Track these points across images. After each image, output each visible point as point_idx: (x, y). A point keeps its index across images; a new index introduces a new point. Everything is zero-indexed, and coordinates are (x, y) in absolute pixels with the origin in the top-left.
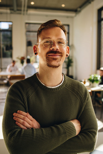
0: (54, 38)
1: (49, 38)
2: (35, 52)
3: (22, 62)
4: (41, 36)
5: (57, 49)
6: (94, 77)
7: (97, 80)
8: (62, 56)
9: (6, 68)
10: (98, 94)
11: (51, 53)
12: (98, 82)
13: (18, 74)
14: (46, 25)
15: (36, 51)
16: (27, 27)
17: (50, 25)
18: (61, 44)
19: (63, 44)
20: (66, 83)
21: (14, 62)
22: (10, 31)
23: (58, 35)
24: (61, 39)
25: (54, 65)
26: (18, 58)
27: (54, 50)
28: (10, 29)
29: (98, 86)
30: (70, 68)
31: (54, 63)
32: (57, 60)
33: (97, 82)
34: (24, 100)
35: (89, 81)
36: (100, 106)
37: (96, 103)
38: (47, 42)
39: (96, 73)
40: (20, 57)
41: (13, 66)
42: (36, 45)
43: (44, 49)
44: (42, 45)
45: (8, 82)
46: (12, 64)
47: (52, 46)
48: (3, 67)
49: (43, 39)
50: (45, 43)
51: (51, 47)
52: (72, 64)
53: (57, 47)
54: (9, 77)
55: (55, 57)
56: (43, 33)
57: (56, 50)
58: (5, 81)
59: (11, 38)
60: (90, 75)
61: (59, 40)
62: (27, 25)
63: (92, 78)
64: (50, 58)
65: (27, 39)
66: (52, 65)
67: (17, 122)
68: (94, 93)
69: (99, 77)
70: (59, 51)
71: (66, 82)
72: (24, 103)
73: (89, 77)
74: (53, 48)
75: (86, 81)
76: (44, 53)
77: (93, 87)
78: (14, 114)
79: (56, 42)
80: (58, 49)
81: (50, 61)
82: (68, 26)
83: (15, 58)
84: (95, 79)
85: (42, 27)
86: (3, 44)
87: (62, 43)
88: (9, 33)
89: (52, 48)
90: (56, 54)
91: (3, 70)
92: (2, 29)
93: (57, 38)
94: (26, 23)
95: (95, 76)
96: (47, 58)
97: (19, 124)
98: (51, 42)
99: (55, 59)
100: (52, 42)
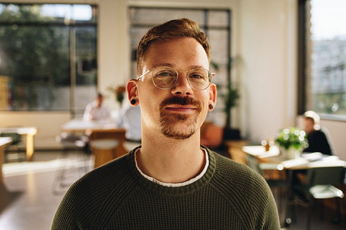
0: (180, 66)
1: (169, 65)
2: (133, 98)
3: (120, 98)
4: (148, 60)
5: (188, 93)
6: (290, 136)
7: (297, 143)
8: (199, 110)
9: (82, 112)
10: (301, 176)
11: (172, 104)
12: (299, 146)
13: (109, 126)
14: (162, 33)
15: (135, 95)
16: (132, 15)
17: (172, 33)
18: (197, 80)
19: (202, 80)
20: (212, 174)
21: (100, 97)
22: (93, 24)
23: (190, 57)
24: (197, 68)
25: (180, 132)
26: (110, 89)
27: (181, 95)
28: (94, 21)
29: (301, 156)
30: (234, 111)
31: (180, 128)
32: (188, 121)
33: (297, 148)
35: (278, 145)
36: (305, 205)
37: (296, 197)
38: (163, 74)
39: (296, 125)
40: (115, 86)
42: (133, 80)
43: (155, 93)
44: (150, 82)
45: (87, 146)
46: (95, 103)
47: (177, 84)
48: (76, 108)
49: (154, 66)
50: (157, 76)
51: (174, 88)
52: (237, 101)
53: (188, 87)
54: (89, 133)
55: (182, 113)
56: (152, 50)
57: (186, 95)
58: (80, 144)
59: (95, 42)
60: (281, 131)
61: (192, 71)
62: (133, 11)
63: (286, 138)
64: (171, 114)
65: (132, 46)
66: (174, 133)
68: (291, 173)
69: (301, 135)
70: (192, 99)
71: (214, 170)
73: (279, 136)
74: (178, 90)
75: (272, 143)
76: (156, 102)
77: (287, 159)
79: (185, 74)
80: (192, 92)
81: (171, 124)
84: (293, 140)
85: (152, 37)
86: (77, 55)
87: (201, 77)
88: (90, 30)
89: (176, 91)
90: (186, 106)
91: (76, 115)
92: (76, 21)
93: (189, 65)
94: (131, 7)
95: (292, 132)
96: (162, 115)
98: (172, 74)
99: (183, 118)
100: (176, 75)
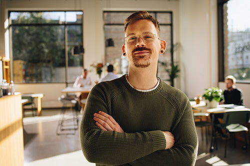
7: (218, 97)
8: (150, 53)
16: (105, 17)
20: (160, 89)
22: (79, 24)
26: (92, 65)
27: (139, 47)
28: (79, 22)
30: (175, 80)
31: (141, 62)
32: (145, 58)
34: (107, 100)
35: (204, 98)
40: (96, 64)
41: (85, 78)
45: (77, 104)
48: (69, 81)
49: (127, 36)
50: (129, 40)
51: (136, 44)
52: (178, 74)
55: (142, 55)
59: (81, 36)
62: (106, 14)
63: (210, 93)
64: (137, 56)
65: (105, 37)
66: (139, 64)
67: (97, 123)
72: (107, 104)
73: (205, 92)
75: (201, 98)
77: (211, 108)
78: (95, 114)
82: (171, 13)
83: (87, 66)
84: (214, 95)
87: (150, 37)
88: (78, 29)
91: (69, 85)
94: (104, 12)
95: (215, 90)
96: (133, 57)
97: (99, 125)
100: (137, 38)
